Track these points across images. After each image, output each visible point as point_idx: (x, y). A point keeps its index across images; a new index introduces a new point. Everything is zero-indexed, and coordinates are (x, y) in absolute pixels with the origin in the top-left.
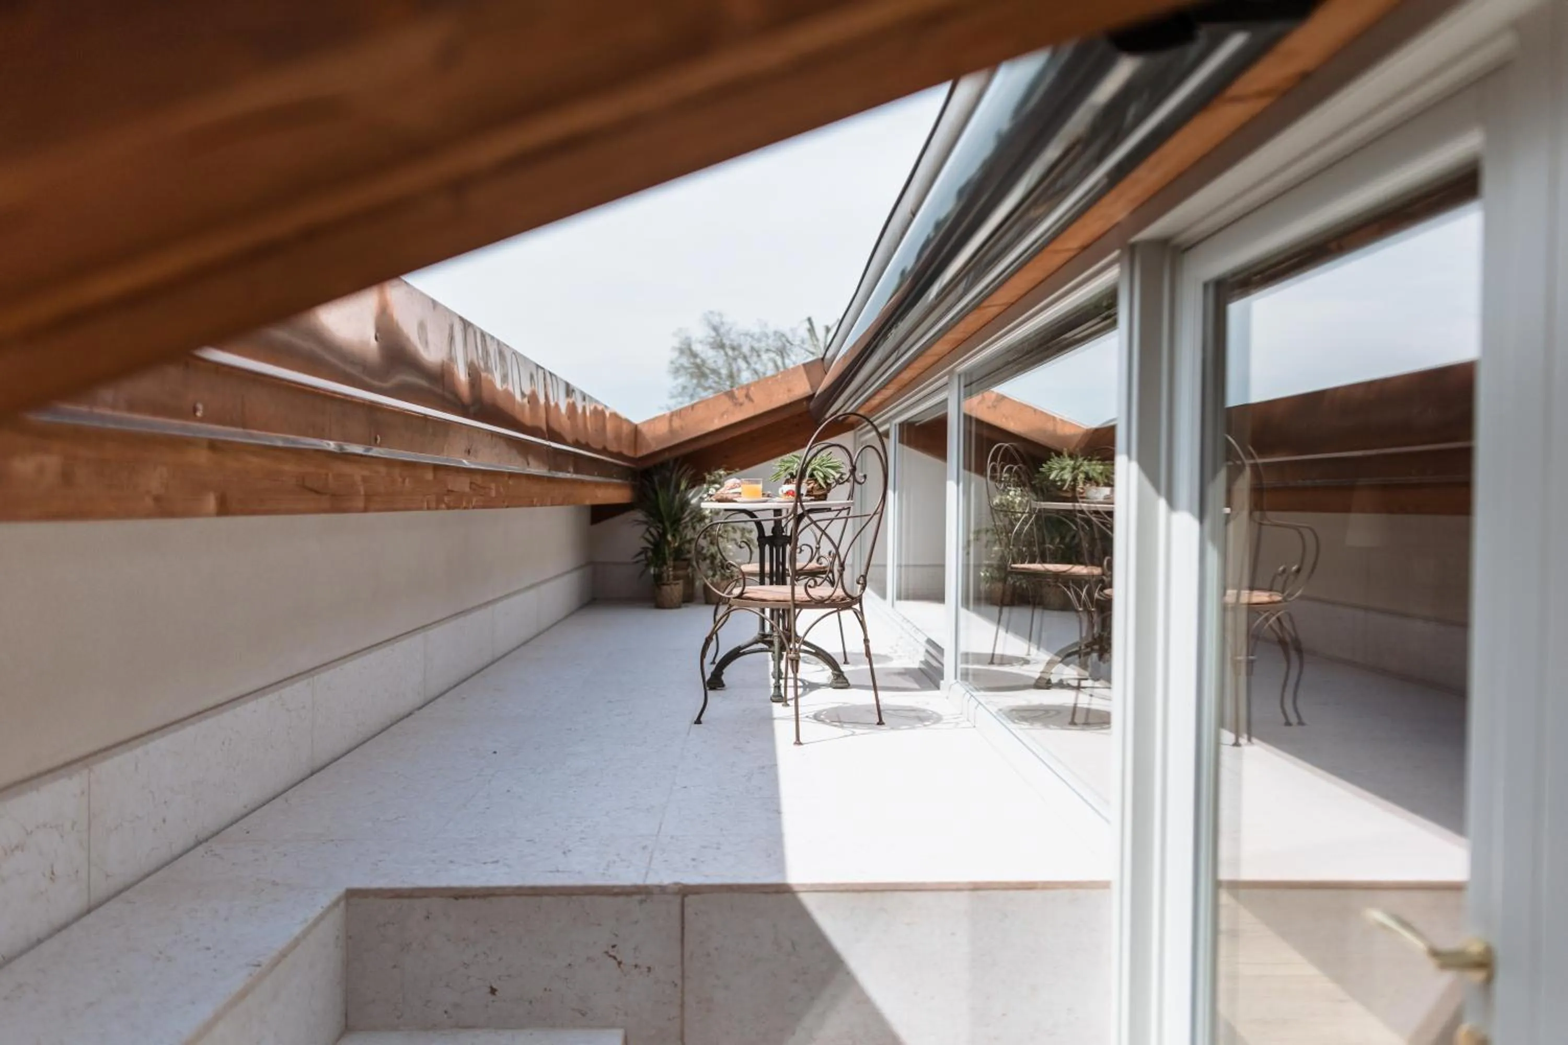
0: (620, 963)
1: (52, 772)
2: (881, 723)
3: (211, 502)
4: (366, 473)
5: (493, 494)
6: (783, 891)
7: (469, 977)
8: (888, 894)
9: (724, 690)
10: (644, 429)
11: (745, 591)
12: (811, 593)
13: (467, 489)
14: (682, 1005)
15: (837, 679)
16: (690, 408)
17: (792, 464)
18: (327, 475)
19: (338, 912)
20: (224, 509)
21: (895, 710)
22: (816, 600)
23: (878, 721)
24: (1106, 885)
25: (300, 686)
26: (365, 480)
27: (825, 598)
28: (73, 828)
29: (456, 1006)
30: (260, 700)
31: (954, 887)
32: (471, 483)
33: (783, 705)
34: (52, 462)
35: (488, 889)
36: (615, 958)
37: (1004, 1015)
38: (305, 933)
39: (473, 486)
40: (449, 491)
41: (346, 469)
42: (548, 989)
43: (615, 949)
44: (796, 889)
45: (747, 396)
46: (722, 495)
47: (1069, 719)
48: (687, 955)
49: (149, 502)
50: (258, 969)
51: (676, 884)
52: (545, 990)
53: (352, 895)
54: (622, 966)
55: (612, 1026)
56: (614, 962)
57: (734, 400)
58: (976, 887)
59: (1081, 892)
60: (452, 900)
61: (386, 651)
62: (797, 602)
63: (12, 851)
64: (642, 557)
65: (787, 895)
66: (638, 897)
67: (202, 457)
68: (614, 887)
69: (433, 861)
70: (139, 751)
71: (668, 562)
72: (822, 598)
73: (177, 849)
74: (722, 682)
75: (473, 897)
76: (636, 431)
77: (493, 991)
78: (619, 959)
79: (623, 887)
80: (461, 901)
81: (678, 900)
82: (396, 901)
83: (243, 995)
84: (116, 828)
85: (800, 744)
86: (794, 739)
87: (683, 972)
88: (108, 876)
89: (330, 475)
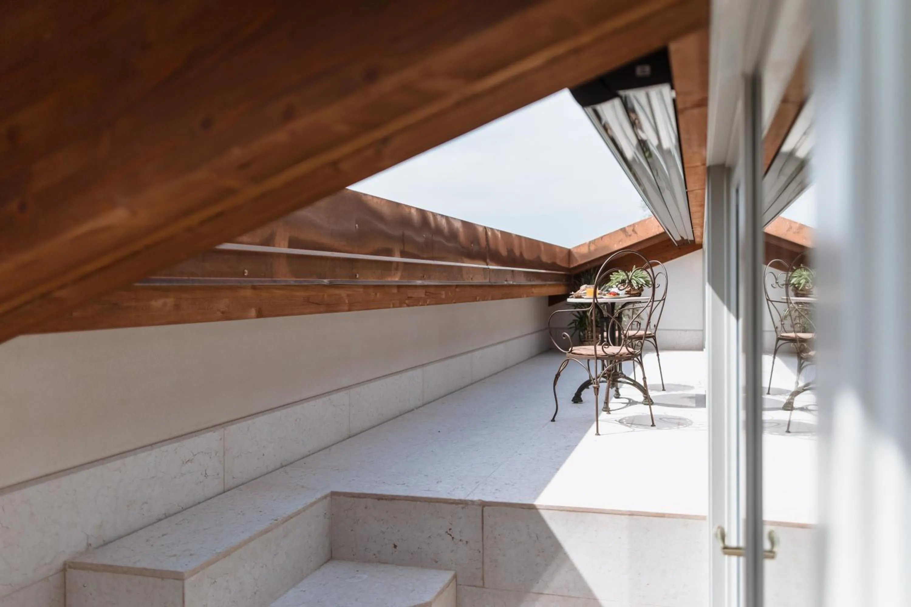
0: (453, 538)
1: (207, 429)
2: (653, 425)
3: (253, 312)
4: (350, 292)
5: (443, 296)
6: (531, 508)
7: (384, 539)
8: (584, 514)
9: (582, 403)
10: (574, 251)
11: (573, 349)
12: (605, 351)
13: (423, 296)
14: (483, 563)
15: (645, 399)
16: (601, 239)
17: (619, 276)
18: (323, 295)
19: (326, 502)
20: (260, 314)
21: (669, 419)
22: (609, 355)
23: (652, 424)
24: (703, 518)
25: (342, 394)
26: (348, 295)
27: (616, 354)
28: (216, 454)
29: (379, 552)
30: (317, 401)
31: (620, 513)
32: (426, 292)
33: (607, 413)
34: (170, 301)
35: (392, 496)
36: (451, 535)
37: (648, 584)
38: (304, 509)
39: (427, 294)
40: (408, 297)
41: (337, 292)
42: (420, 548)
43: (451, 531)
44: (538, 507)
45: (633, 230)
46: (578, 294)
47: (786, 429)
48: (485, 537)
49: (219, 314)
50: (276, 522)
51: (479, 500)
52: (419, 548)
53: (334, 494)
54: (454, 539)
55: (449, 569)
56: (451, 537)
57: (626, 233)
58: (632, 514)
59: (690, 521)
60: (376, 500)
61: (397, 377)
62: (598, 356)
63: (187, 462)
64: (573, 325)
65: (533, 511)
66: (461, 506)
67: (249, 293)
68: (450, 499)
69: (376, 482)
70: (250, 422)
71: (588, 328)
72: (614, 353)
73: (270, 469)
74: (581, 399)
75: (386, 499)
76: (569, 253)
77: (395, 546)
78: (453, 536)
79: (455, 500)
80: (381, 501)
81: (480, 508)
82: (352, 499)
83: (267, 531)
84: (238, 457)
85: (599, 435)
86: (596, 432)
87: (483, 545)
88: (234, 478)
89: (326, 296)
